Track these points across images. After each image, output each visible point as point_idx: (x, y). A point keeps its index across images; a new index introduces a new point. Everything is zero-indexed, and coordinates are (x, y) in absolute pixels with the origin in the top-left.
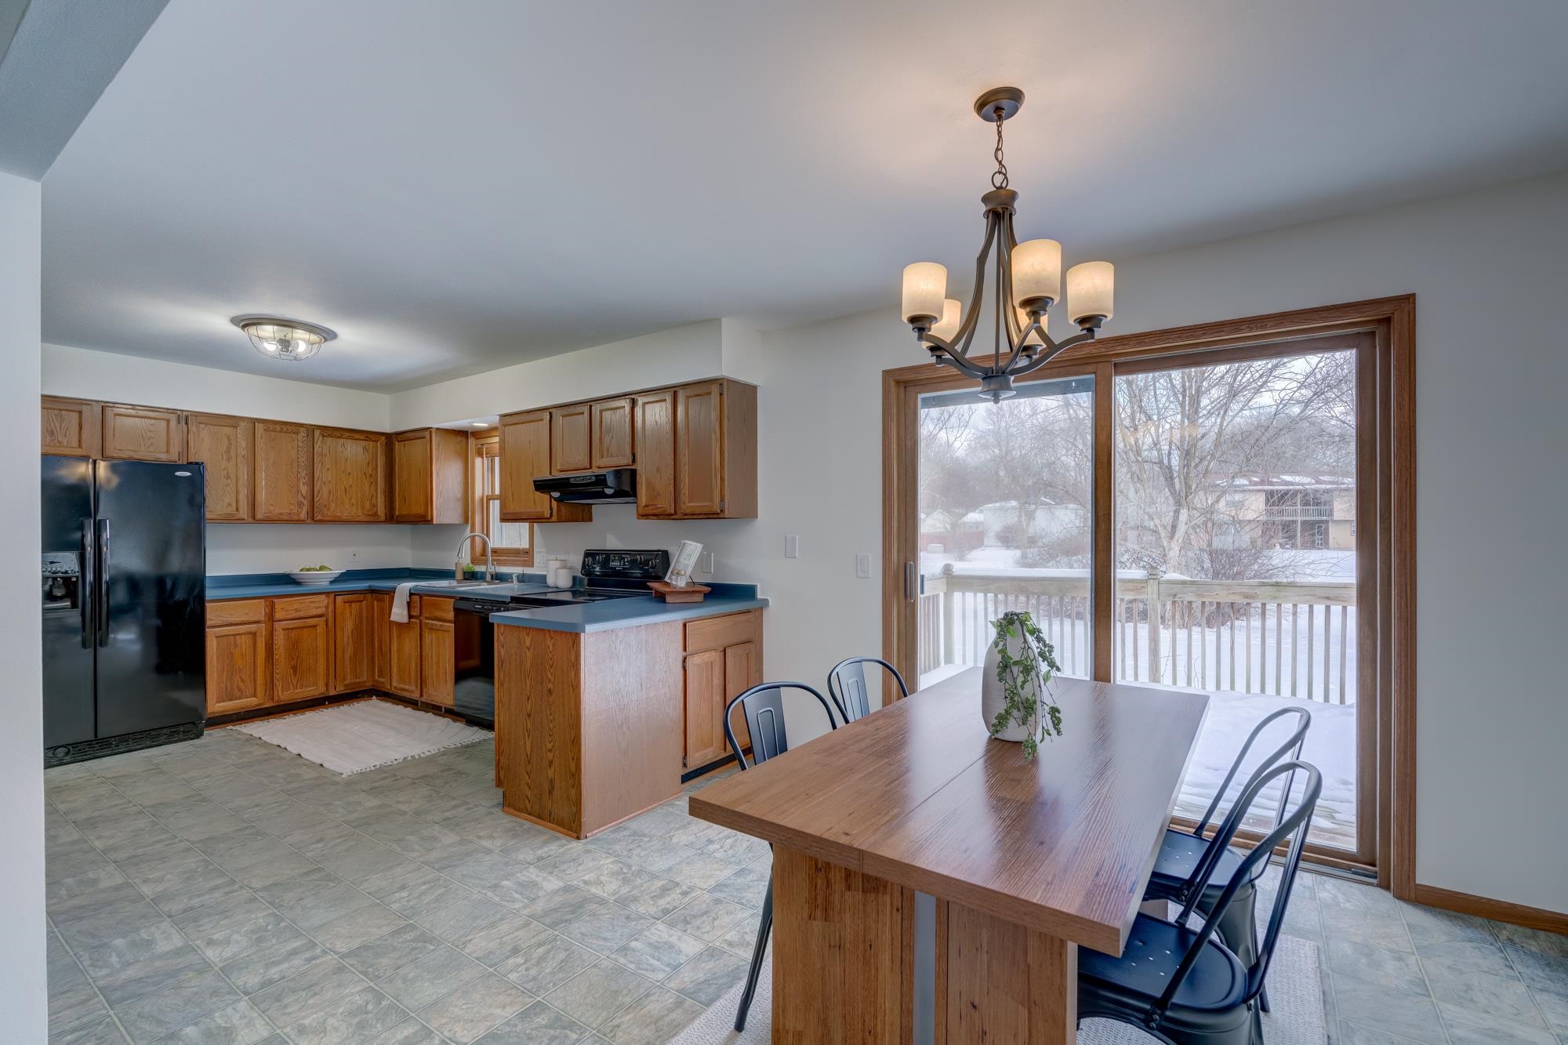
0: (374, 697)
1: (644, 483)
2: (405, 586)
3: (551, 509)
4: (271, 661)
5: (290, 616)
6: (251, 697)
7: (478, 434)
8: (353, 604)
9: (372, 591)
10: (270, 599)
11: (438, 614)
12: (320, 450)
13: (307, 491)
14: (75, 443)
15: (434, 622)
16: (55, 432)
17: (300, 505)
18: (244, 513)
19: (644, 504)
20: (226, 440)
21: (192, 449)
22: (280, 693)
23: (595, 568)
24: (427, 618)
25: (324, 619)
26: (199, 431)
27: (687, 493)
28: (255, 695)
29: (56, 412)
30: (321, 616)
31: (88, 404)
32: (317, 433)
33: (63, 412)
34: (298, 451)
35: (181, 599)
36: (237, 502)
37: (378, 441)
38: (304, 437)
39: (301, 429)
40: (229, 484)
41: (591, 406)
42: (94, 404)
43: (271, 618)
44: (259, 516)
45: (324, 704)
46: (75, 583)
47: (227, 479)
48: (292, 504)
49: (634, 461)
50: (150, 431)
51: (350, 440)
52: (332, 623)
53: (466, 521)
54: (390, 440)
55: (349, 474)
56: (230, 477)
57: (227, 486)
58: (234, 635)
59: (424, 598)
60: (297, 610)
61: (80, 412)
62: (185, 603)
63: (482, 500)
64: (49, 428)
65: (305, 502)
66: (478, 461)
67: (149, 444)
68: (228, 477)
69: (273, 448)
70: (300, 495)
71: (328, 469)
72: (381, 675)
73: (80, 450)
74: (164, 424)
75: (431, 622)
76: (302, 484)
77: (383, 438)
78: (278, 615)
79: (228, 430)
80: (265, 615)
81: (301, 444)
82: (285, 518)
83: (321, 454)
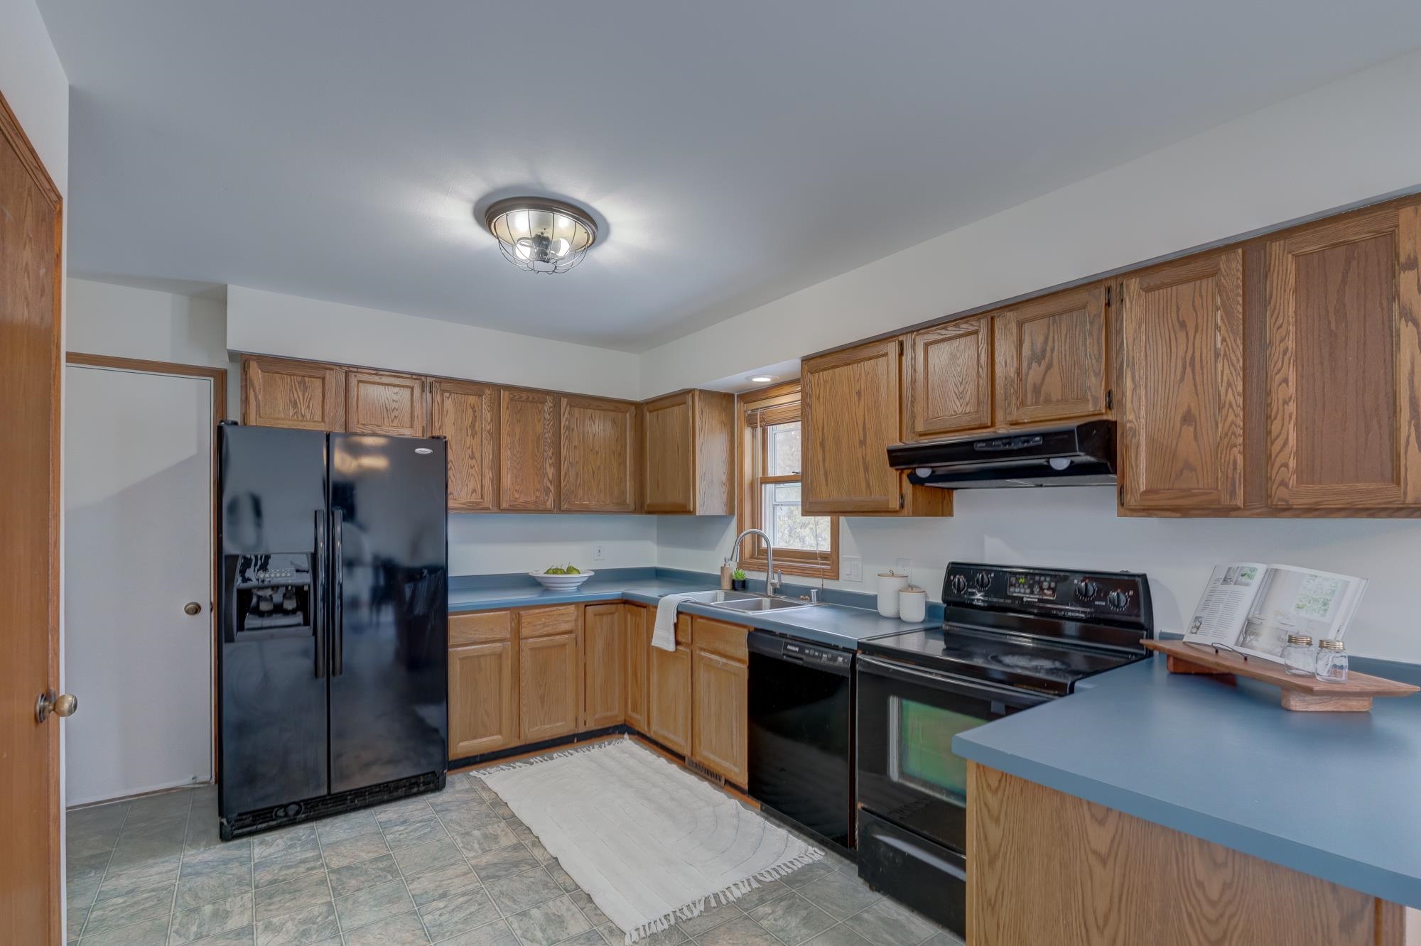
0: (626, 736)
1: (1143, 448)
2: (671, 600)
3: (902, 497)
4: (517, 688)
5: (537, 633)
6: (496, 734)
7: (752, 395)
8: (605, 618)
9: (626, 602)
10: (516, 611)
11: (720, 646)
12: (567, 423)
13: (553, 475)
14: (318, 417)
15: (713, 657)
16: (298, 404)
17: (547, 491)
18: (488, 501)
19: (1143, 488)
20: (471, 411)
21: (436, 424)
22: (527, 730)
23: (973, 594)
24: (702, 649)
25: (573, 636)
26: (443, 401)
27: (1292, 463)
28: (500, 733)
29: (299, 379)
30: (570, 632)
31: (332, 369)
32: (564, 402)
33: (307, 379)
34: (544, 424)
35: (421, 613)
36: (482, 487)
37: (627, 412)
38: (550, 407)
39: (549, 398)
40: (474, 466)
41: (992, 319)
42: (337, 368)
43: (517, 636)
44: (504, 505)
45: (573, 742)
46: (308, 593)
47: (472, 459)
48: (538, 490)
49: (1109, 406)
50: (394, 401)
51: (598, 411)
52: (583, 638)
53: (731, 513)
54: (640, 409)
55: (597, 453)
56: (474, 458)
57: (472, 468)
58: (478, 657)
59: (699, 620)
60: (545, 625)
61: (323, 379)
62: (425, 617)
63: (752, 484)
64: (292, 398)
65: (552, 488)
66: (747, 433)
67: (393, 417)
68: (472, 457)
69: (519, 421)
70: (546, 480)
71: (575, 447)
72: (635, 709)
73: (323, 424)
74: (407, 392)
75: (707, 655)
76: (548, 466)
77: (633, 408)
78: (525, 631)
79: (472, 399)
80: (511, 629)
81: (547, 416)
82: (532, 507)
83: (568, 428)
